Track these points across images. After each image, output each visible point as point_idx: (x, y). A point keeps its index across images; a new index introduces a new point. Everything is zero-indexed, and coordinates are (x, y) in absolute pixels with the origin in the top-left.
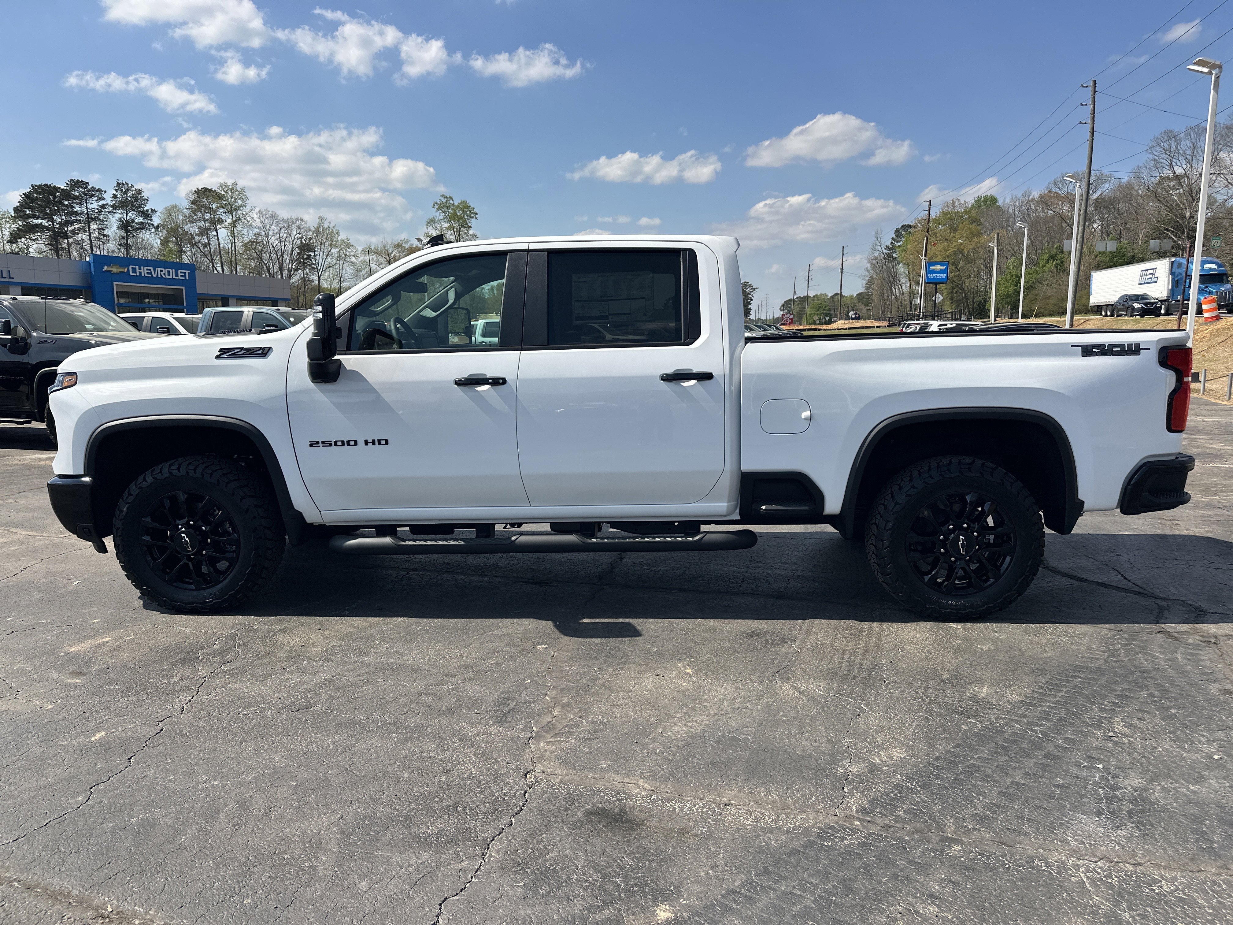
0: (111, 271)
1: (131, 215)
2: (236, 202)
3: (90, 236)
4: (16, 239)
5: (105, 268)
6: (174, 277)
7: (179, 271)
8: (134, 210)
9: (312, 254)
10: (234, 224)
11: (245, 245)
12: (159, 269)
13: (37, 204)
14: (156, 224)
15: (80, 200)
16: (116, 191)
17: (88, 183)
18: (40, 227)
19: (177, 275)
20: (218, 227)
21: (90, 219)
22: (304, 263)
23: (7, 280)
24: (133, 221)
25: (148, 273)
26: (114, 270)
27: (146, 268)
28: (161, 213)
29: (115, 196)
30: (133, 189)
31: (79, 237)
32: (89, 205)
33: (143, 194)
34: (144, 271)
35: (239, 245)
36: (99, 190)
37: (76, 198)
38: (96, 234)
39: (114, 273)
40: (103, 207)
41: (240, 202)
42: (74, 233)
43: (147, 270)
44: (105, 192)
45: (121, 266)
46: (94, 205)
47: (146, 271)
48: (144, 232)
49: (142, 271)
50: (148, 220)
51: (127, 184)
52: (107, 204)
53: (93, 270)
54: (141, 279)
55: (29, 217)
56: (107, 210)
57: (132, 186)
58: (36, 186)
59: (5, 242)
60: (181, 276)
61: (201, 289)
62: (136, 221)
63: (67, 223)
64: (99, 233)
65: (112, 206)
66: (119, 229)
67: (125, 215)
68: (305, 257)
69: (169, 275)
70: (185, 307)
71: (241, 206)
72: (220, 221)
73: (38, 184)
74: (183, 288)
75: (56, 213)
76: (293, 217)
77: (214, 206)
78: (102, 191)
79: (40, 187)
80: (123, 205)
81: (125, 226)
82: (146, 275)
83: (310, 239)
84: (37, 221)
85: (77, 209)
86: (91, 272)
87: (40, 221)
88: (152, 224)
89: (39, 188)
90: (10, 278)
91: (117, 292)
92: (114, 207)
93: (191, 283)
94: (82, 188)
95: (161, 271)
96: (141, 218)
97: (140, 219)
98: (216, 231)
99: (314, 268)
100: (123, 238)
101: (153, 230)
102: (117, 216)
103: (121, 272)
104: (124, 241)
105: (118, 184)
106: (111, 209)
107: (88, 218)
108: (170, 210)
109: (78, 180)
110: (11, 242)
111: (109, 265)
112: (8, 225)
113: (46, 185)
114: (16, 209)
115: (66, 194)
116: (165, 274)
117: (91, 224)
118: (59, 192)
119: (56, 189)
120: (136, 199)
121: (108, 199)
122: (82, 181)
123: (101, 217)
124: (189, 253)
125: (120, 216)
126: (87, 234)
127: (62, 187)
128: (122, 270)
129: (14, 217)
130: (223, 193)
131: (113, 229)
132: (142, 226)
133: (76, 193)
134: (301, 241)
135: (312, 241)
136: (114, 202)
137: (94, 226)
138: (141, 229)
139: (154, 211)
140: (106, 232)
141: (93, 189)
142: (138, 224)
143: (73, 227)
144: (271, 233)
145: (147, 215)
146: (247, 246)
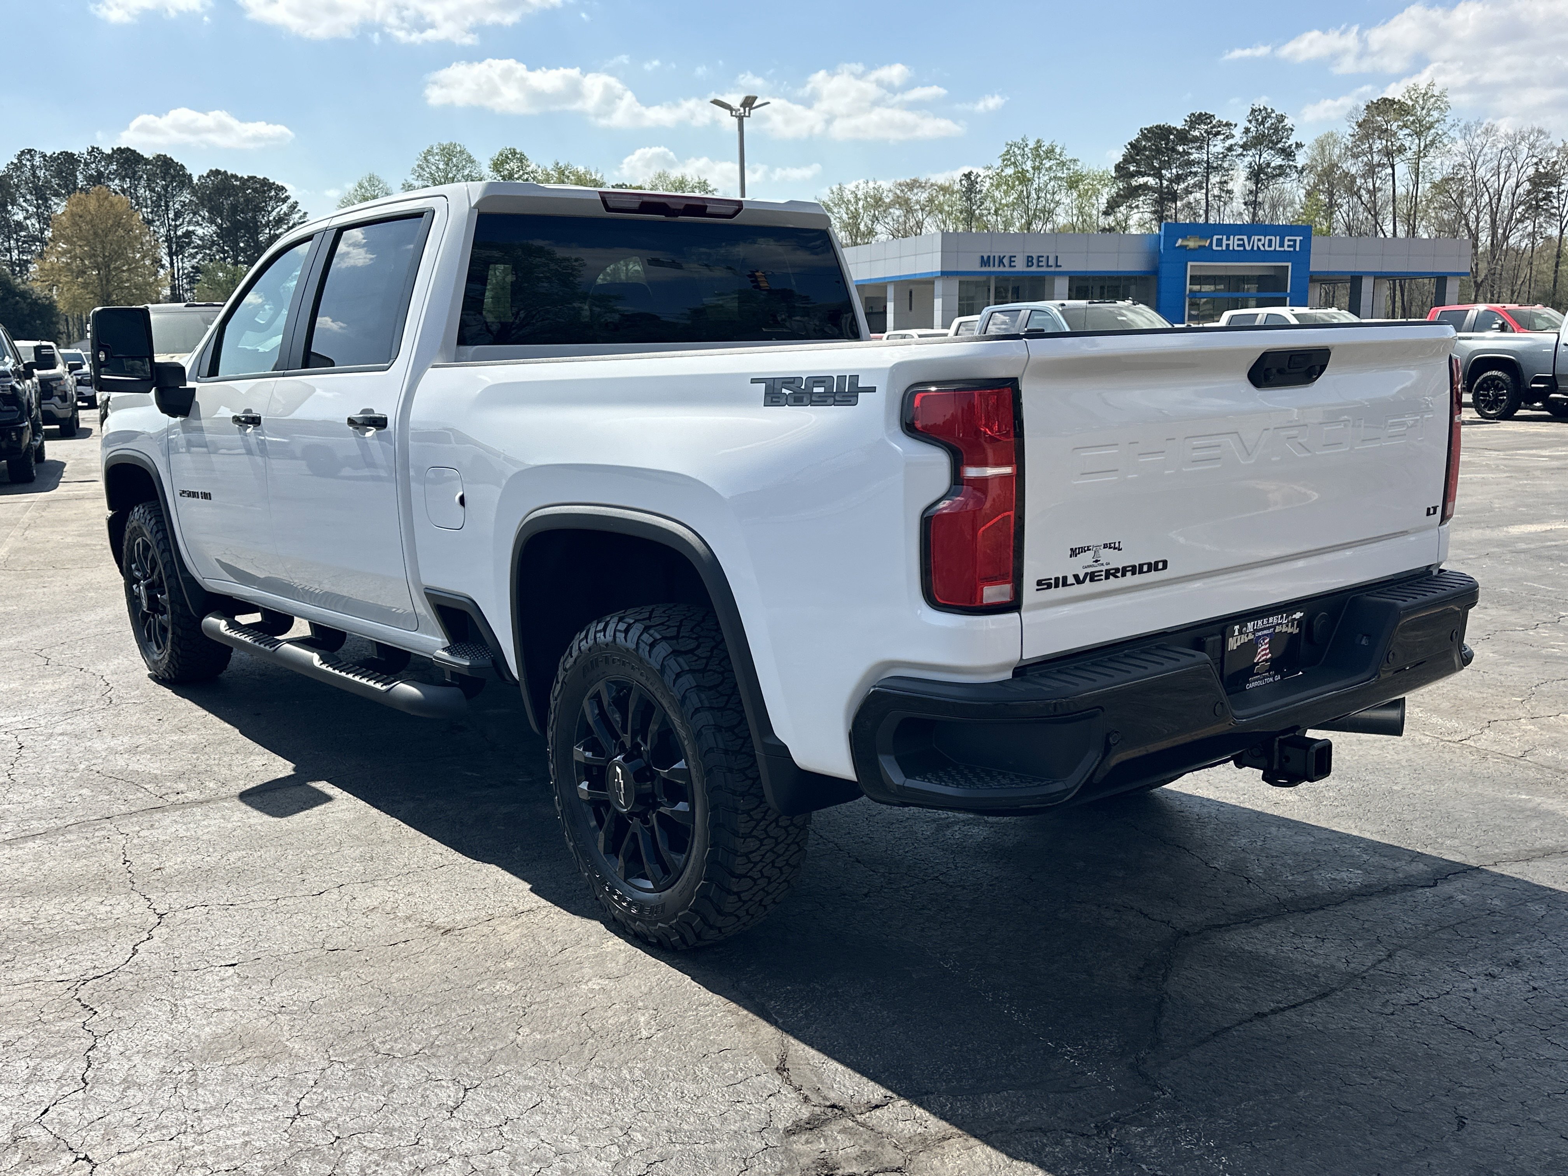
0: (1186, 246)
1: (1267, 156)
2: (1428, 115)
3: (1207, 194)
4: (1113, 209)
5: (1179, 242)
6: (1278, 249)
7: (1287, 238)
8: (1271, 148)
9: (1554, 190)
10: (1420, 155)
11: (1435, 186)
12: (1257, 238)
13: (1144, 155)
14: (1300, 166)
15: (1201, 142)
16: (1250, 121)
17: (1213, 116)
18: (1145, 187)
19: (1282, 245)
20: (1397, 160)
21: (1210, 168)
22: (1538, 207)
23: (1052, 269)
24: (1268, 165)
25: (1238, 245)
26: (1192, 244)
27: (1237, 237)
28: (1309, 147)
29: (1247, 130)
30: (1273, 115)
31: (1191, 198)
32: (1211, 147)
33: (1286, 121)
34: (1234, 243)
35: (1425, 187)
36: (1228, 125)
37: (1195, 139)
38: (1216, 192)
39: (1190, 249)
40: (1230, 149)
41: (1435, 114)
42: (1187, 192)
43: (1239, 240)
44: (1236, 125)
45: (1203, 237)
46: (1217, 146)
47: (1236, 243)
48: (1281, 179)
49: (1231, 242)
50: (1289, 160)
51: (1265, 109)
52: (1235, 144)
53: (1162, 247)
54: (1229, 255)
55: (1133, 175)
56: (1234, 153)
57: (1273, 111)
58: (1146, 129)
59: (1100, 214)
60: (1289, 246)
61: (1317, 265)
62: (1273, 165)
63: (1179, 179)
64: (1220, 189)
65: (1241, 147)
66: (1248, 179)
67: (1257, 157)
68: (1541, 196)
69: (1270, 246)
70: (1289, 295)
71: (1438, 121)
72: (1401, 150)
73: (1148, 127)
74: (1290, 264)
75: (1168, 165)
76: (1524, 129)
77: (1394, 127)
78: (1231, 125)
79: (1150, 130)
80: (1256, 142)
81: (1257, 174)
82: (1236, 248)
83: (1555, 163)
84: (1142, 180)
85: (1195, 156)
86: (1160, 250)
87: (1145, 179)
88: (1296, 167)
89: (1149, 132)
90: (1057, 266)
91: (1191, 276)
92: (1244, 147)
93: (1302, 256)
94: (1205, 124)
95: (1259, 240)
96: (1280, 160)
97: (1278, 161)
98: (1393, 166)
99: (1555, 215)
100: (1251, 192)
101: (1295, 176)
102: (1248, 159)
103: (1200, 247)
104: (1252, 198)
105: (1253, 111)
106: (1240, 150)
107: (1208, 168)
108: (1322, 141)
109: (1201, 113)
110: (1106, 213)
111: (1184, 237)
112: (1107, 189)
113: (1158, 127)
114: (1118, 168)
115: (1183, 137)
116: (1264, 245)
117: (1211, 177)
118: (1172, 134)
119: (1169, 130)
120: (1276, 130)
121: (1238, 137)
122: (1206, 114)
123: (1226, 165)
124: (1345, 207)
125: (1251, 159)
126: (1204, 191)
127: (1179, 128)
128: (1202, 243)
129: (1115, 178)
130: (1410, 103)
131: (1239, 183)
132: (1281, 171)
133: (1197, 133)
134: (1537, 170)
135: (1557, 167)
136: (1245, 139)
137: (1214, 179)
138: (1280, 175)
139: (1299, 145)
140: (1230, 186)
141: (1220, 123)
142: (1274, 168)
143: (1186, 184)
144: (1480, 162)
145: (1287, 153)
146: (1440, 187)
